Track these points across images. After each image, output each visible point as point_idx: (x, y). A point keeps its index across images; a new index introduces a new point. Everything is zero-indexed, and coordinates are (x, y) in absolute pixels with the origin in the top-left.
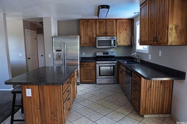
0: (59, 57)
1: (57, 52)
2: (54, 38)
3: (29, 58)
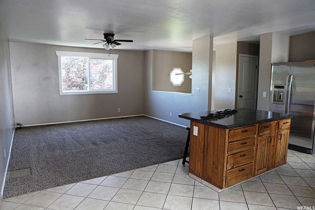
0: (280, 98)
1: (276, 89)
2: (274, 65)
3: (241, 96)
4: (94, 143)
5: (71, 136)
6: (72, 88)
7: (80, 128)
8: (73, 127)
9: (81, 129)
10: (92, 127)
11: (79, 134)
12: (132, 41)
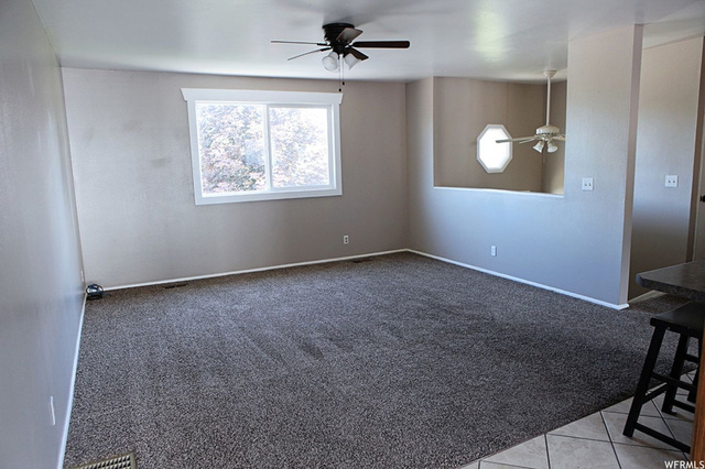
4: (309, 349)
5: (236, 320)
6: (220, 184)
7: (252, 294)
8: (236, 290)
9: (257, 295)
10: (285, 288)
11: (257, 314)
12: (405, 45)
